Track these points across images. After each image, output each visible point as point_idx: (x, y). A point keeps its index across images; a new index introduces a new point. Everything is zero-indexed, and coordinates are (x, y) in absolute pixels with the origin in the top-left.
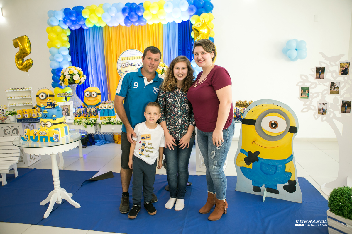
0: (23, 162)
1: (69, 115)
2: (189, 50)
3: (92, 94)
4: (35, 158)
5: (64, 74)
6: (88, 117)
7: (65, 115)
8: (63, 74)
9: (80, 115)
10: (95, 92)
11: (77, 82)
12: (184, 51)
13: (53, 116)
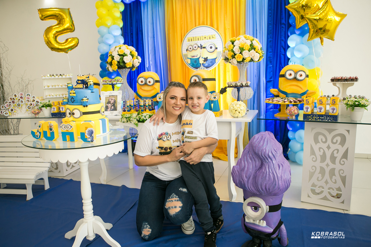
0: (58, 170)
1: (115, 109)
2: (283, 23)
3: (148, 80)
4: (73, 166)
5: (113, 55)
6: (140, 111)
7: (111, 108)
8: (111, 54)
9: (131, 109)
10: (152, 78)
11: (129, 65)
12: (276, 25)
13: (83, 101)
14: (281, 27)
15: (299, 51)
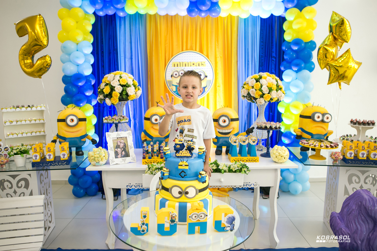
1: (127, 155)
2: (274, 57)
5: (113, 85)
8: (109, 84)
9: (152, 156)
11: (132, 98)
12: (267, 57)
13: (203, 176)
14: (271, 60)
15: (297, 86)
